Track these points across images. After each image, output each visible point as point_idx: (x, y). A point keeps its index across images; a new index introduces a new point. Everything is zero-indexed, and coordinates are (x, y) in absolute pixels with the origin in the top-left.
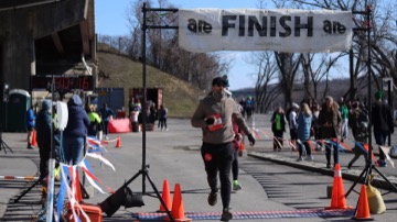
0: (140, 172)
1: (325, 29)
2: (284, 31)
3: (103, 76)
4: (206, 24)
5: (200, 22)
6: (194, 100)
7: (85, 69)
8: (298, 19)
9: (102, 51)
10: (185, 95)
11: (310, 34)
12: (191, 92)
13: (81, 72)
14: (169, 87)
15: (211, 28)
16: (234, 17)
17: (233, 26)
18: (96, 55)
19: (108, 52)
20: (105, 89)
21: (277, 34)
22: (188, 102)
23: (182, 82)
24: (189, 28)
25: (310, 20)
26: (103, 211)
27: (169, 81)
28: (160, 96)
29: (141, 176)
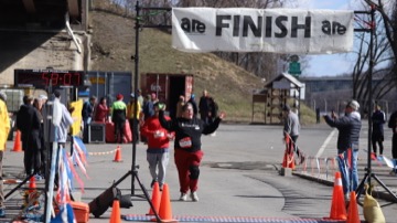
0: (130, 173)
1: (323, 30)
2: (280, 31)
3: (99, 50)
4: (199, 23)
5: (194, 21)
6: (245, 94)
7: (72, 39)
8: (295, 19)
9: (98, 10)
10: (231, 85)
11: (307, 34)
12: (240, 81)
13: (64, 44)
14: (206, 71)
15: (204, 28)
16: (228, 17)
17: (227, 26)
18: (88, 17)
19: (109, 12)
20: (102, 74)
21: (273, 34)
22: (235, 96)
23: (227, 64)
24: (183, 27)
25: (308, 20)
26: (91, 212)
27: (206, 62)
28: (189, 87)
29: (130, 177)
